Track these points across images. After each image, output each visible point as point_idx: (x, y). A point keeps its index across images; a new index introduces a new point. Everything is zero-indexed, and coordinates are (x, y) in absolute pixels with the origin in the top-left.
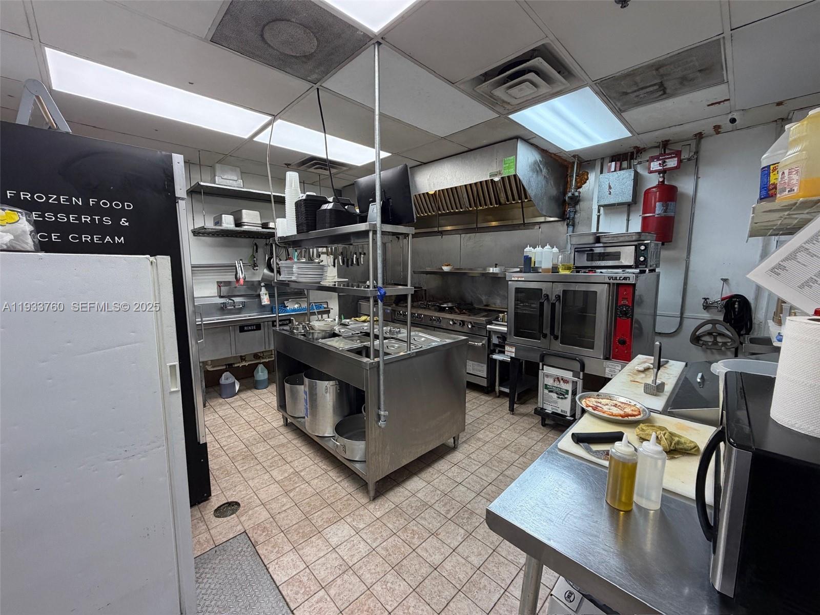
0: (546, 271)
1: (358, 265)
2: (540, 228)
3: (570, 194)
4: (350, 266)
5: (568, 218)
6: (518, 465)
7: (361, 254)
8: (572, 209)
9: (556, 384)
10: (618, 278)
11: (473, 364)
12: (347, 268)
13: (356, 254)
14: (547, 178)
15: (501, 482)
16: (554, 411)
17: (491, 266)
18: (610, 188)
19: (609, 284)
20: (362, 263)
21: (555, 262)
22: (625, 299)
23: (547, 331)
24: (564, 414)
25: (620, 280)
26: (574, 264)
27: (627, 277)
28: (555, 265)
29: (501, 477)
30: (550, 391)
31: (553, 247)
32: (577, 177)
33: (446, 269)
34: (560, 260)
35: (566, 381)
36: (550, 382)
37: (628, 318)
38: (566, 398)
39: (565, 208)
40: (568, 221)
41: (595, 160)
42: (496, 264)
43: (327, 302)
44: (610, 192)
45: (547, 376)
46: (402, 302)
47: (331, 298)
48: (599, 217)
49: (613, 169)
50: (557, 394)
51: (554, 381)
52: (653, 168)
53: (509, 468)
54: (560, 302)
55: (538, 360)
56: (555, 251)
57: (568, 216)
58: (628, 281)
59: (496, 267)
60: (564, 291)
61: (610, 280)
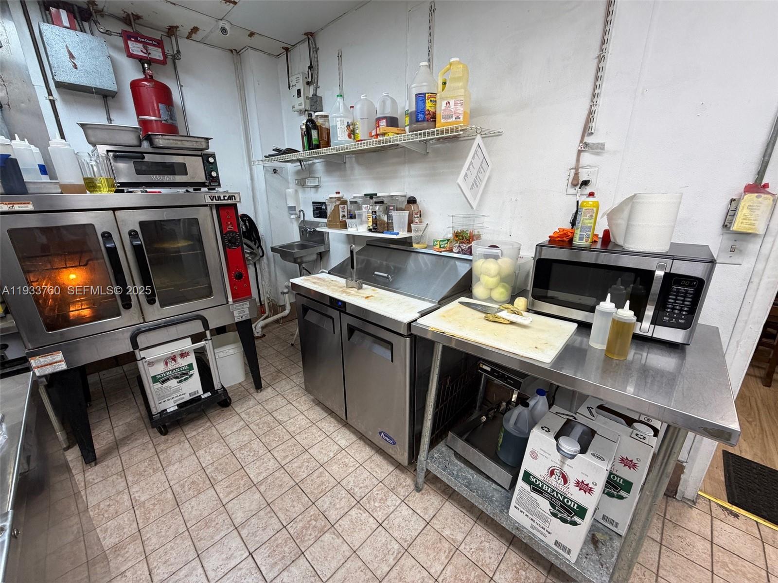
6: (231, 496)
9: (172, 365)
10: (222, 198)
15: (254, 534)
16: (178, 402)
18: (72, 56)
19: (211, 206)
24: (197, 395)
25: (224, 199)
27: (232, 196)
29: (244, 533)
30: (164, 382)
35: (183, 355)
36: (159, 369)
37: (238, 246)
38: (192, 375)
44: (75, 64)
45: (151, 364)
48: (53, 103)
49: (66, 23)
50: (176, 378)
51: (166, 364)
52: (133, 50)
53: (230, 513)
58: (234, 200)
61: (212, 200)
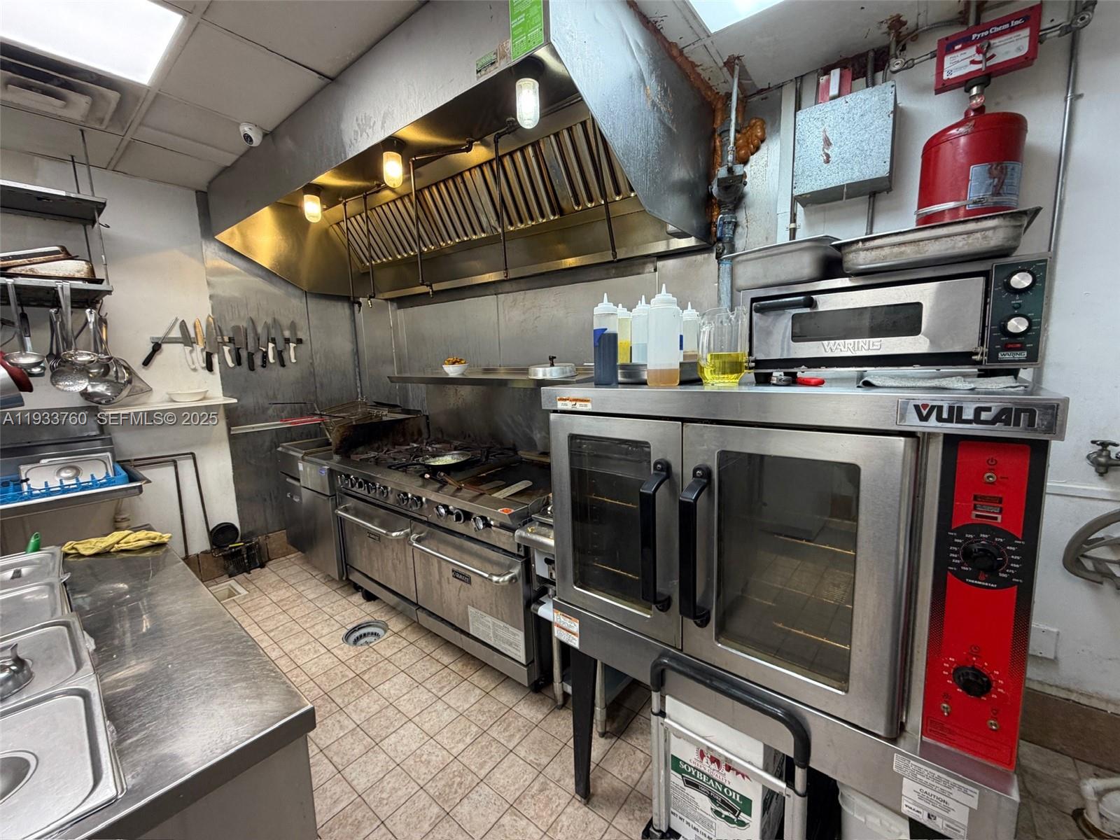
0: (663, 377)
1: (283, 365)
2: (655, 270)
3: (722, 172)
4: (259, 369)
5: (720, 240)
7: (287, 341)
8: (728, 218)
9: (708, 767)
10: (968, 414)
11: (494, 623)
12: (252, 373)
13: (273, 341)
14: (659, 110)
17: (539, 363)
18: (827, 143)
19: (916, 435)
20: (294, 361)
21: (690, 347)
22: (992, 500)
23: (670, 585)
26: (750, 354)
27: (1020, 412)
28: (691, 356)
30: (690, 784)
31: (684, 308)
32: (738, 136)
33: (452, 371)
34: (704, 339)
35: (740, 772)
36: (686, 753)
37: (1007, 583)
38: (742, 822)
39: (712, 216)
40: (720, 245)
41: (780, 87)
42: (552, 359)
43: (192, 454)
44: (828, 156)
45: (678, 735)
46: (360, 449)
47: (205, 442)
48: (793, 233)
49: (834, 91)
50: (713, 799)
51: (702, 756)
52: (950, 73)
54: (711, 494)
55: (646, 679)
56: (689, 318)
57: (719, 235)
59: (552, 365)
60: (724, 456)
61: (924, 418)
